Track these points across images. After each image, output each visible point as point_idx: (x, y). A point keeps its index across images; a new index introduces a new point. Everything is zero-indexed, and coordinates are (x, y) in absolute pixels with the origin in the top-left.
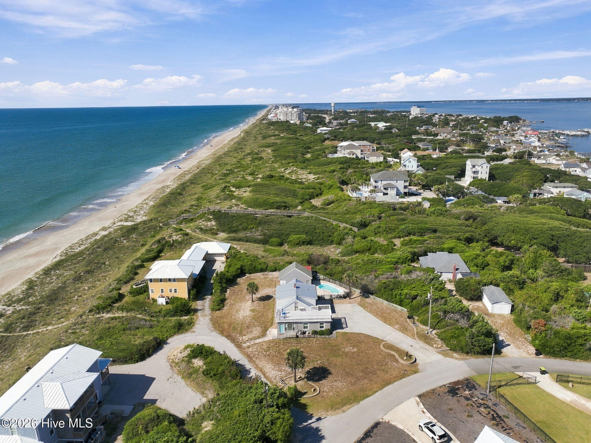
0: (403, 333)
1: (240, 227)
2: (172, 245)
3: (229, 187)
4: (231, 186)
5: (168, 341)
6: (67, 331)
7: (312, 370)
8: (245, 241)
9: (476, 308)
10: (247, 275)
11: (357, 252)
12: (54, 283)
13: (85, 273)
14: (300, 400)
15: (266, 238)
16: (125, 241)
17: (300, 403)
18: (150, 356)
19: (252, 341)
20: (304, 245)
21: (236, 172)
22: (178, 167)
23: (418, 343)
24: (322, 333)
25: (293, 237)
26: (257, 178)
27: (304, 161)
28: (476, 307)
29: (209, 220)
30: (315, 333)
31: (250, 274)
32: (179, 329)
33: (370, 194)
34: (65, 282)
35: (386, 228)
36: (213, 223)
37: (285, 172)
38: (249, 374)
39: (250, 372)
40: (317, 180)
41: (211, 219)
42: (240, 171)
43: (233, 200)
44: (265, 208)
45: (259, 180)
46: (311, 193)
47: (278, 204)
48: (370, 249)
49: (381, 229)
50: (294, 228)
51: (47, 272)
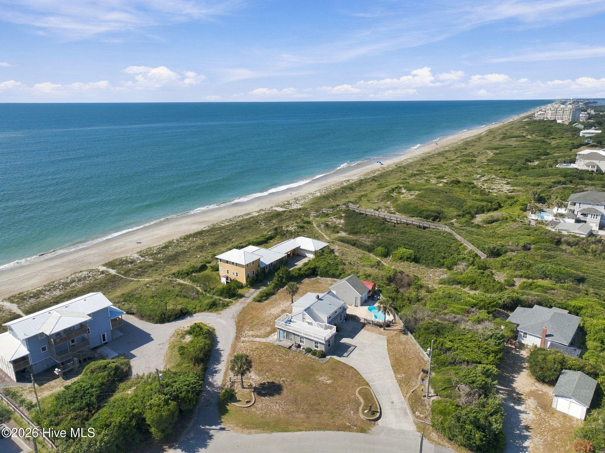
0: (400, 385)
1: (362, 230)
2: (284, 234)
3: (400, 188)
4: (404, 187)
5: (194, 315)
6: (146, 285)
7: (268, 384)
8: (352, 245)
9: (539, 394)
10: (318, 277)
11: (459, 283)
12: (185, 246)
13: (209, 244)
14: (228, 405)
15: (374, 246)
16: (263, 224)
17: (226, 407)
18: (169, 321)
19: (252, 338)
20: (407, 261)
21: (426, 174)
22: (380, 163)
23: (403, 402)
24: (314, 353)
25: (402, 250)
26: (441, 182)
27: (520, 169)
28: (540, 392)
29: (340, 218)
30: (309, 350)
31: (322, 276)
32: (210, 308)
33: (554, 218)
34: (190, 248)
35: (518, 263)
36: (342, 221)
37: (480, 179)
38: (217, 365)
39: (219, 363)
40: (510, 192)
41: (342, 217)
42: (430, 173)
43: (389, 202)
44: (412, 215)
45: (441, 185)
46: (482, 206)
47: (428, 213)
48: (473, 283)
49: (511, 262)
50: (411, 241)
51: (187, 238)
